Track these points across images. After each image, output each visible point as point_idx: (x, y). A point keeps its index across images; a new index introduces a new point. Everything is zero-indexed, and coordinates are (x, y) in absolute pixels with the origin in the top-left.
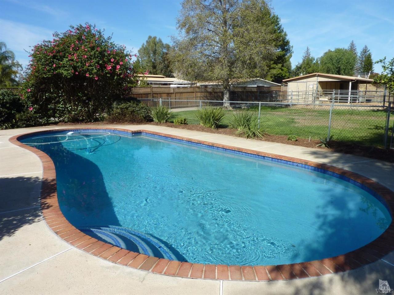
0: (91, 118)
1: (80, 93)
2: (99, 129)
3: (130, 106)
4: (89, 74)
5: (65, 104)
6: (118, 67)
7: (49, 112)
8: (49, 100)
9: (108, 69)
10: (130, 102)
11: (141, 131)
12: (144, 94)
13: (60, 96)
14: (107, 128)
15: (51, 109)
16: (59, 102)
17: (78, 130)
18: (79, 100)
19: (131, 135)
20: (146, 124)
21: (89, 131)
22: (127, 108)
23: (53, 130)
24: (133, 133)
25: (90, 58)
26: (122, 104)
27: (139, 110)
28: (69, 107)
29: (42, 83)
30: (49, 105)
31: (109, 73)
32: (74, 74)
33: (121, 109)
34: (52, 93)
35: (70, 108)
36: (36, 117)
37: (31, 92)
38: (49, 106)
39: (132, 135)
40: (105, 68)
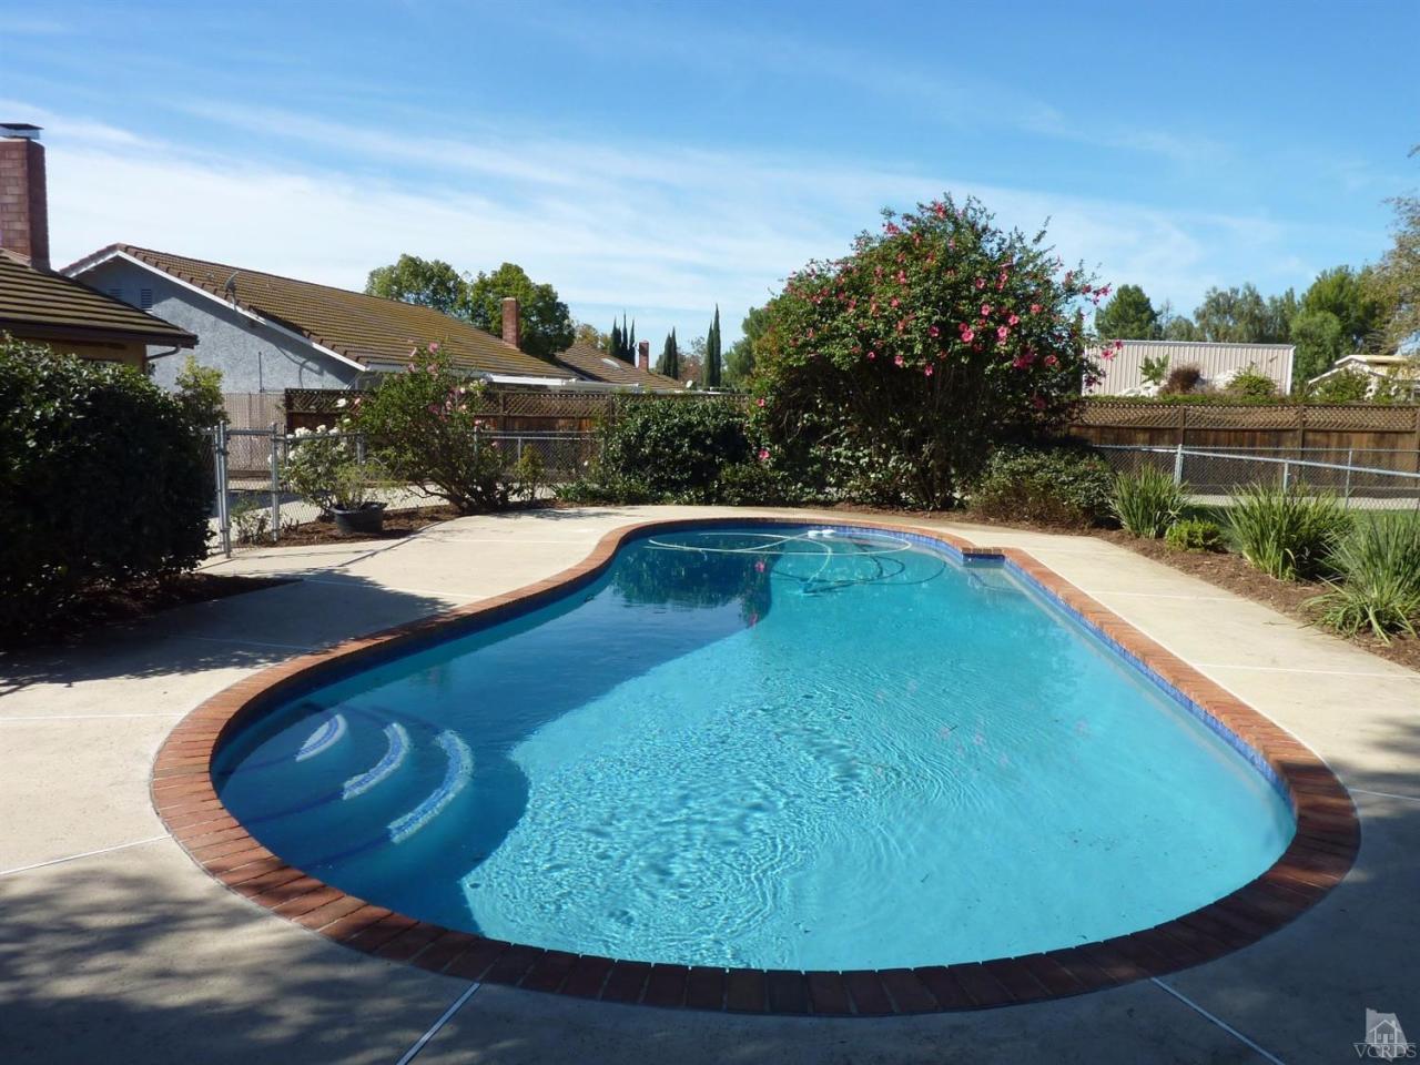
0: (932, 497)
1: (893, 416)
2: (903, 530)
3: (1041, 466)
4: (905, 359)
5: (854, 447)
6: (1003, 331)
7: (809, 469)
8: (813, 432)
9: (966, 340)
10: (1048, 453)
11: (1003, 552)
12: (1264, 431)
13: (843, 422)
14: (924, 531)
15: (816, 459)
16: (836, 441)
17: (845, 527)
18: (894, 436)
19: (962, 563)
20: (1088, 534)
21: (878, 535)
22: (1030, 473)
23: (774, 519)
24: (967, 555)
25: (906, 309)
26: (1018, 456)
27: (1071, 483)
28: (865, 456)
29: (793, 384)
30: (814, 448)
31: (964, 352)
32: (863, 356)
33: (1013, 473)
34: (821, 413)
35: (867, 459)
36: (773, 481)
37: (765, 407)
38: (811, 450)
39: (965, 560)
40: (959, 334)
